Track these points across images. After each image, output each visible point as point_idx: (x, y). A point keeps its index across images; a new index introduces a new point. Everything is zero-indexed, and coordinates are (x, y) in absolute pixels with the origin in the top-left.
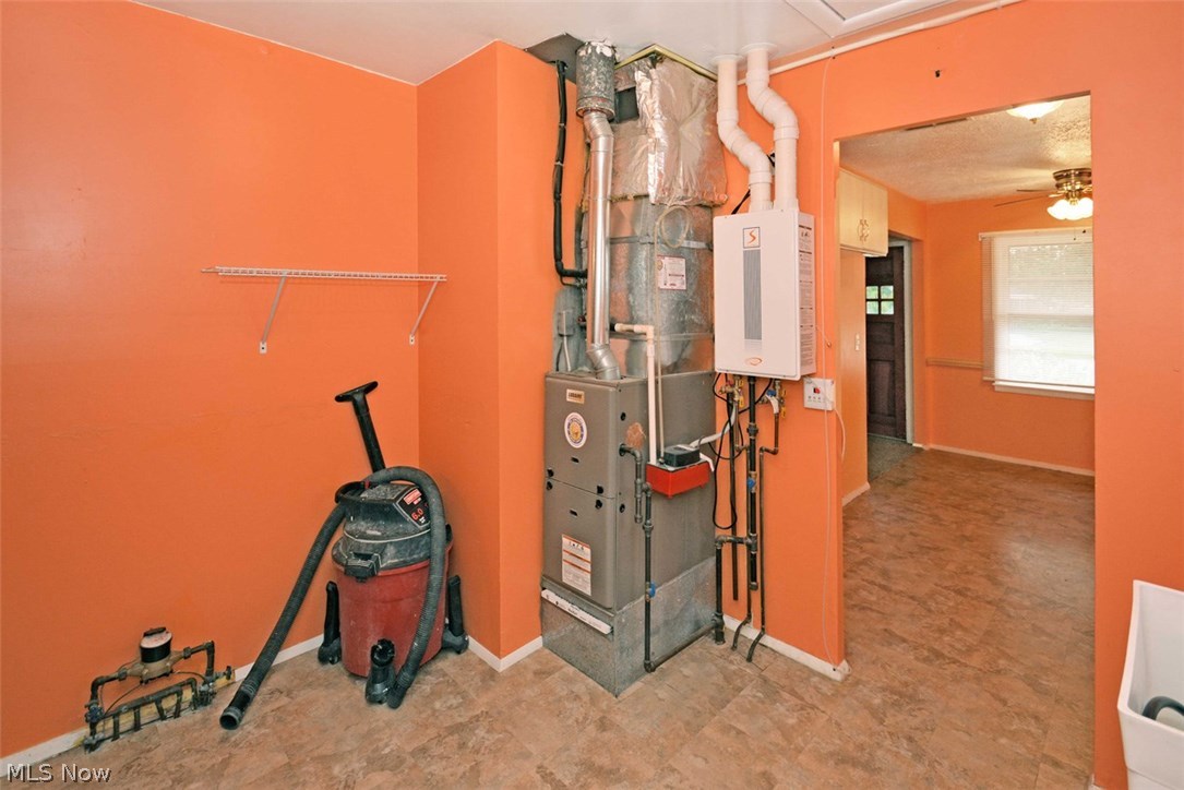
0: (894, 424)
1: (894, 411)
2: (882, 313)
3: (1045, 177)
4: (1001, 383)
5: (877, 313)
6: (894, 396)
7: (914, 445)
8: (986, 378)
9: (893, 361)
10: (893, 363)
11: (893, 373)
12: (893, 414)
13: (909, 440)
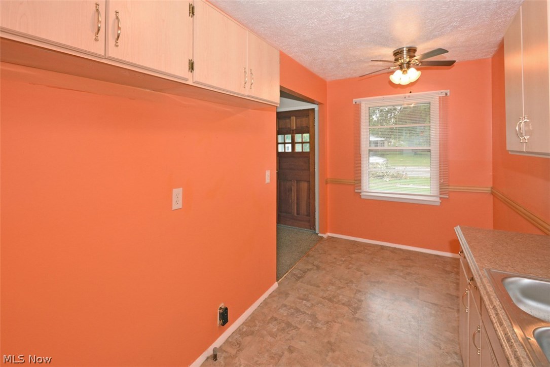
0: (309, 221)
1: (310, 213)
2: (304, 151)
3: (388, 53)
4: (365, 193)
5: (301, 151)
6: (310, 203)
7: (319, 235)
8: (356, 191)
9: (309, 181)
10: (309, 182)
11: (309, 189)
12: (308, 215)
13: (317, 231)
